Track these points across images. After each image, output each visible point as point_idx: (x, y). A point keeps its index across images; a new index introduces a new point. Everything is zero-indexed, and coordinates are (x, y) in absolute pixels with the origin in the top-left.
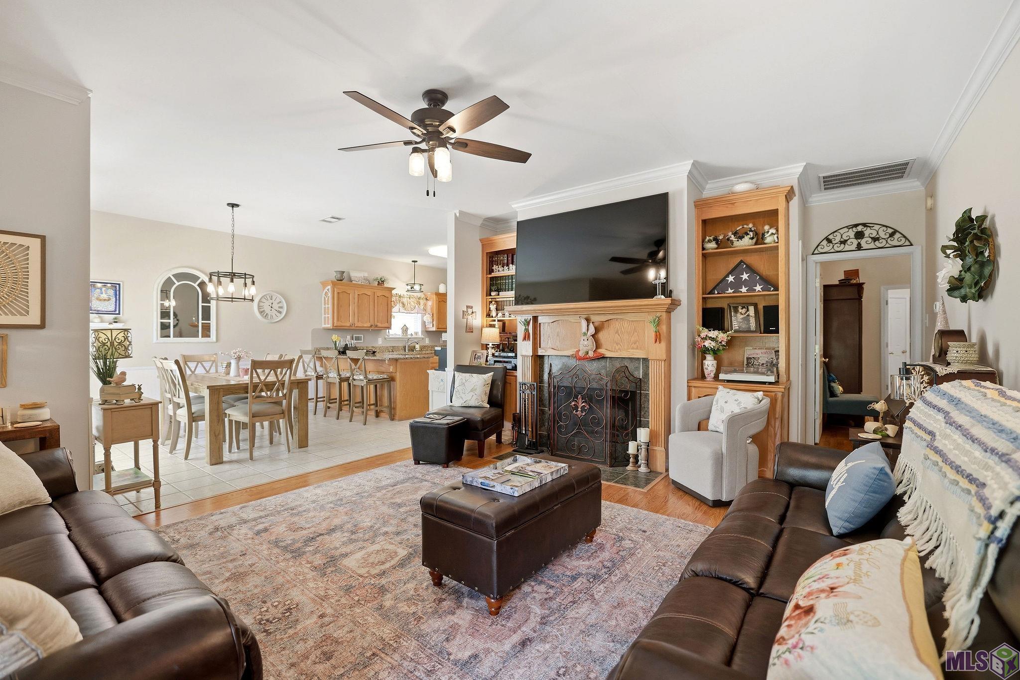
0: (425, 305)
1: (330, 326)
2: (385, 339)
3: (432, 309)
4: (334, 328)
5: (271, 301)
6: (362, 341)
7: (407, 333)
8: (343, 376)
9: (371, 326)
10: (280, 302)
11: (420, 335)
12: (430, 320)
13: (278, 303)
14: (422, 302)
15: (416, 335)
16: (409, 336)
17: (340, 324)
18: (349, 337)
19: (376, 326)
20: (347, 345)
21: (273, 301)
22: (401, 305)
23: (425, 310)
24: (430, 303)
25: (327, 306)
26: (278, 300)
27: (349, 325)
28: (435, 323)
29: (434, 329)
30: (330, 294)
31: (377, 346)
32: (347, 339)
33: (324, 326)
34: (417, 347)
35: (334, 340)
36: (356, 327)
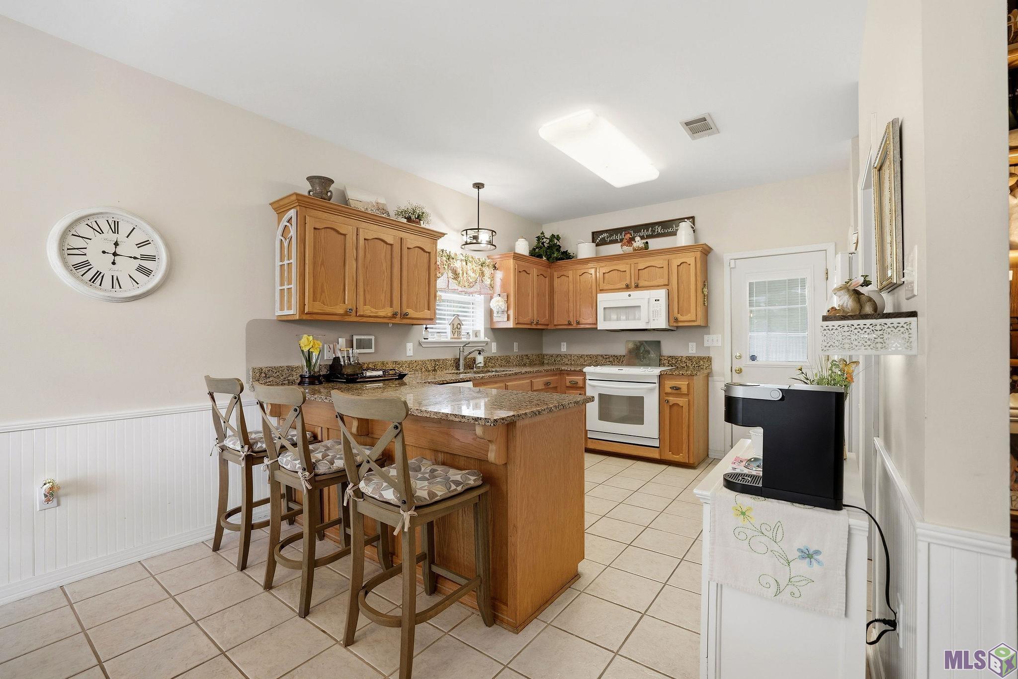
0: (492, 278)
1: (292, 311)
2: (420, 344)
3: (504, 286)
4: (305, 317)
5: (114, 237)
6: (372, 350)
7: (459, 333)
8: (322, 468)
9: (394, 315)
10: (146, 243)
11: (482, 337)
12: (504, 306)
13: (140, 245)
14: (488, 271)
15: (476, 336)
16: (464, 339)
17: (318, 307)
18: (342, 341)
19: (405, 316)
20: (337, 359)
21: (121, 236)
22: (450, 275)
23: (492, 287)
24: (499, 275)
25: (286, 262)
26: (138, 237)
27: (341, 311)
28: (511, 312)
29: (510, 325)
30: (293, 232)
31: (404, 359)
32: (338, 347)
33: (279, 313)
34: (480, 359)
35: (306, 349)
36: (360, 316)
